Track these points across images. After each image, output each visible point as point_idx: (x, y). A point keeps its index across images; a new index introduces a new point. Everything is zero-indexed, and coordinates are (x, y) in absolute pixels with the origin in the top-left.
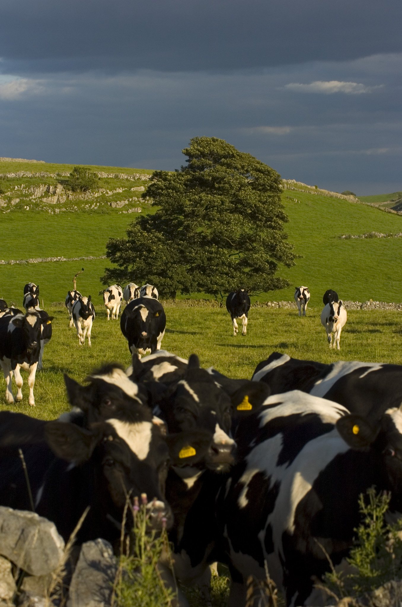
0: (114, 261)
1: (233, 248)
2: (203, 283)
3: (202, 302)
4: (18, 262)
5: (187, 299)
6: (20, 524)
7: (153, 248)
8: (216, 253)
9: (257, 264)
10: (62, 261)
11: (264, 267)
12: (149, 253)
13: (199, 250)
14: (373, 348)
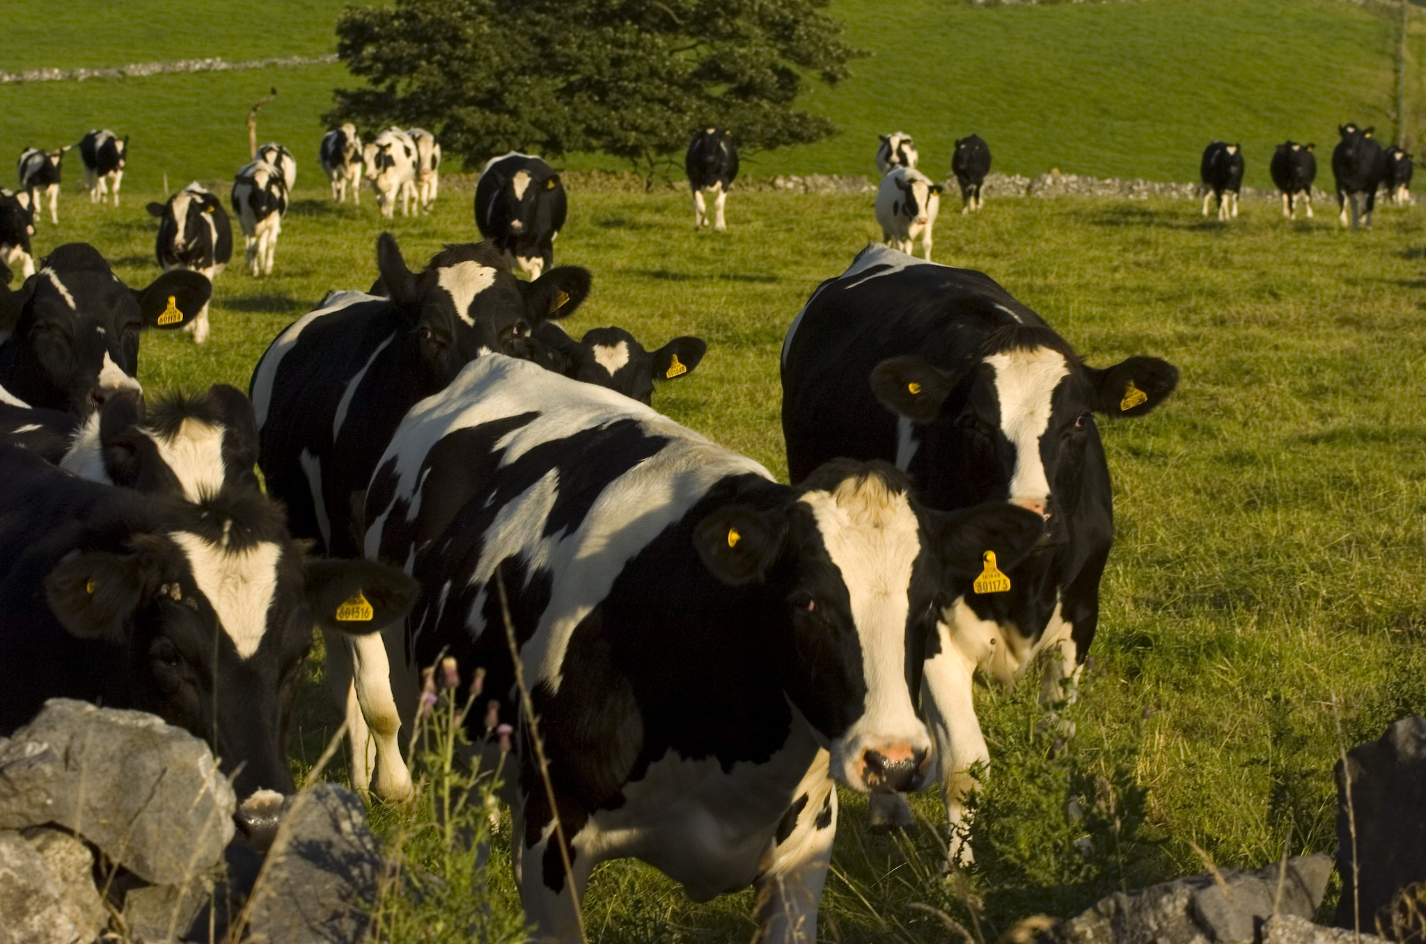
0: (357, 71)
1: (681, 30)
2: (600, 128)
3: (596, 178)
4: (96, 73)
6: (115, 744)
7: (465, 33)
8: (634, 46)
9: (743, 73)
10: (216, 71)
11: (763, 82)
12: (454, 47)
13: (589, 38)
14: (1062, 298)
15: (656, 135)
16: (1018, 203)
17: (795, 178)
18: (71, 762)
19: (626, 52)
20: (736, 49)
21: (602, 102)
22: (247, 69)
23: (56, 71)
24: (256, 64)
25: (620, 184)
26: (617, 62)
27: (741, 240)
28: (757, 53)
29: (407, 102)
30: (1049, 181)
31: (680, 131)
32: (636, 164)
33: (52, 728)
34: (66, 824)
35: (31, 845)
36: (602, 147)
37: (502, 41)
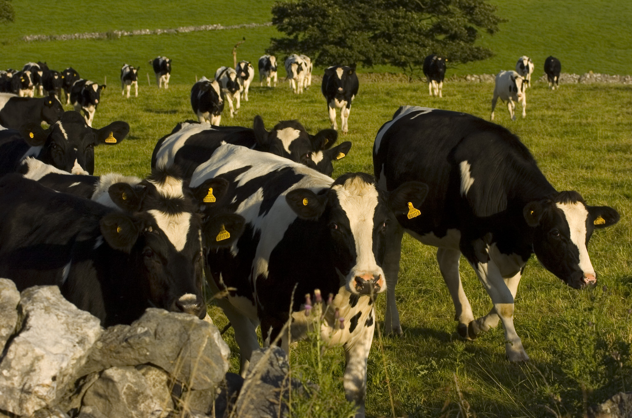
0: (281, 30)
1: (425, 11)
2: (389, 54)
3: (387, 76)
4: (165, 31)
5: (369, 73)
6: (177, 328)
7: (328, 12)
8: (404, 18)
9: (452, 30)
10: (218, 30)
11: (461, 33)
12: (324, 19)
13: (384, 14)
14: (594, 128)
15: (413, 57)
16: (574, 86)
17: (475, 76)
18: (158, 336)
19: (400, 20)
20: (449, 19)
21: (390, 43)
22: (232, 29)
23: (148, 30)
24: (236, 27)
25: (398, 79)
26: (396, 25)
27: (452, 103)
28: (458, 21)
29: (304, 43)
30: (588, 76)
31: (424, 55)
32: (405, 70)
33: (149, 321)
34: (155, 363)
35: (140, 373)
36: (390, 62)
37: (345, 15)
